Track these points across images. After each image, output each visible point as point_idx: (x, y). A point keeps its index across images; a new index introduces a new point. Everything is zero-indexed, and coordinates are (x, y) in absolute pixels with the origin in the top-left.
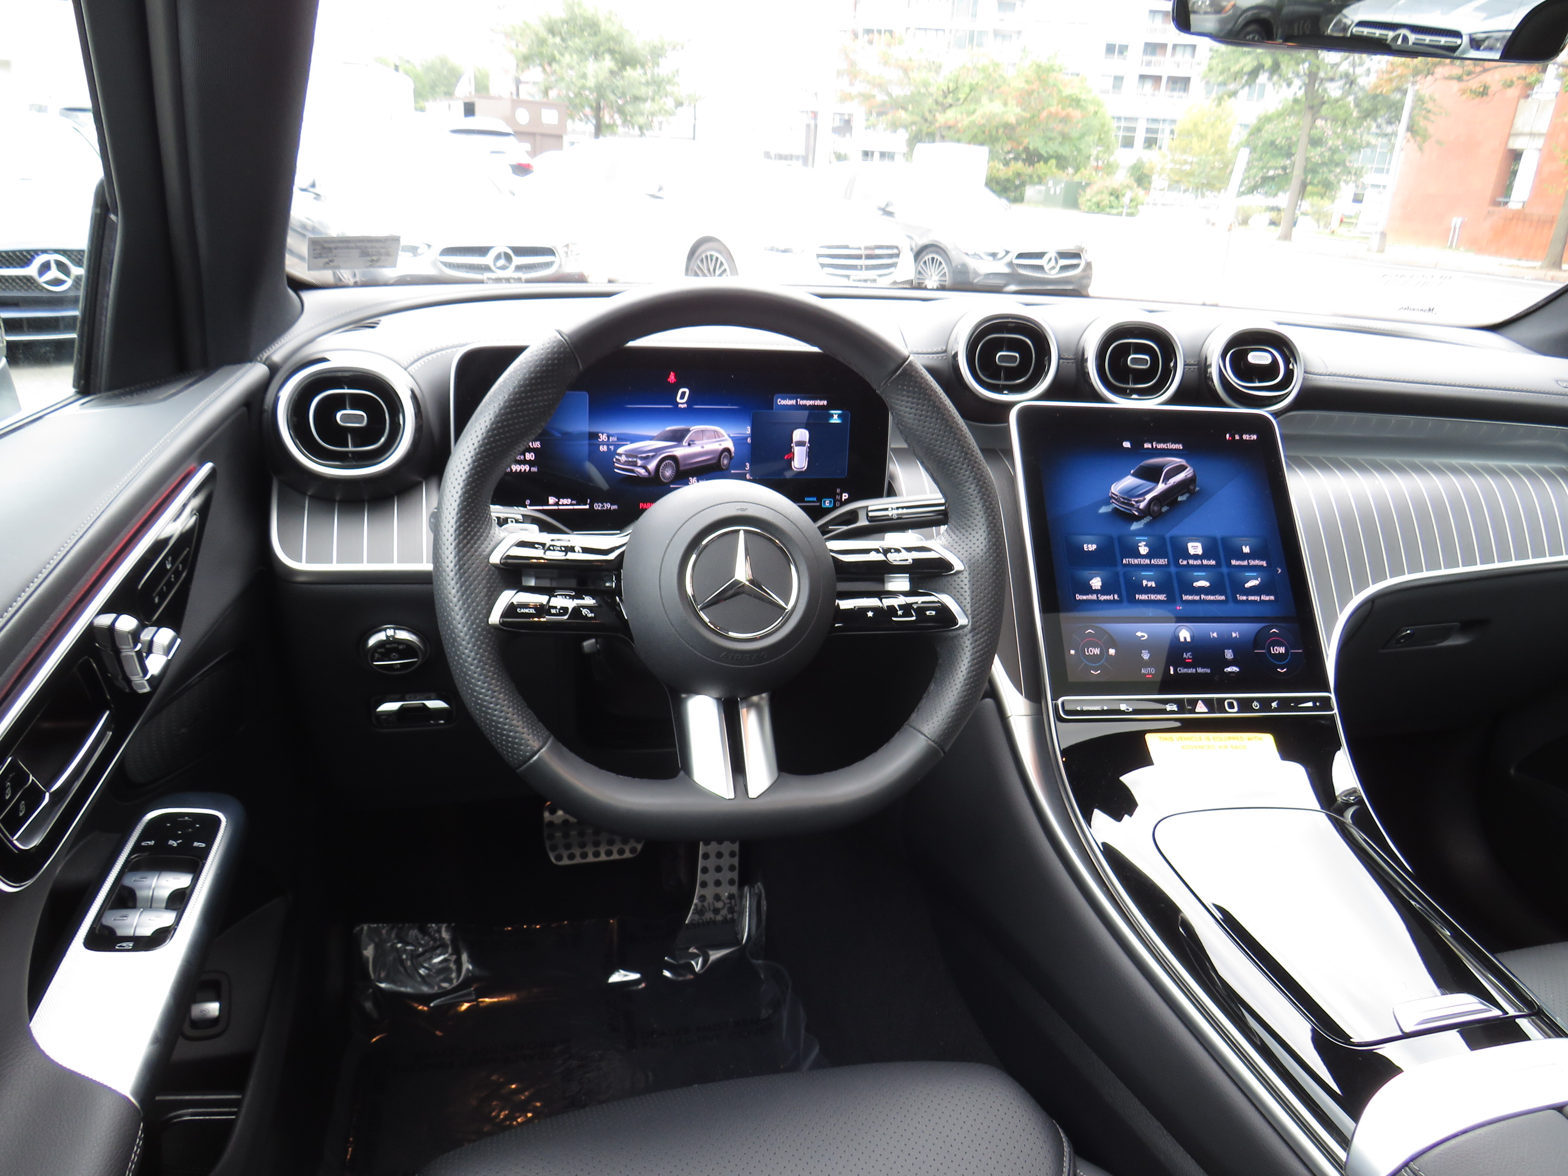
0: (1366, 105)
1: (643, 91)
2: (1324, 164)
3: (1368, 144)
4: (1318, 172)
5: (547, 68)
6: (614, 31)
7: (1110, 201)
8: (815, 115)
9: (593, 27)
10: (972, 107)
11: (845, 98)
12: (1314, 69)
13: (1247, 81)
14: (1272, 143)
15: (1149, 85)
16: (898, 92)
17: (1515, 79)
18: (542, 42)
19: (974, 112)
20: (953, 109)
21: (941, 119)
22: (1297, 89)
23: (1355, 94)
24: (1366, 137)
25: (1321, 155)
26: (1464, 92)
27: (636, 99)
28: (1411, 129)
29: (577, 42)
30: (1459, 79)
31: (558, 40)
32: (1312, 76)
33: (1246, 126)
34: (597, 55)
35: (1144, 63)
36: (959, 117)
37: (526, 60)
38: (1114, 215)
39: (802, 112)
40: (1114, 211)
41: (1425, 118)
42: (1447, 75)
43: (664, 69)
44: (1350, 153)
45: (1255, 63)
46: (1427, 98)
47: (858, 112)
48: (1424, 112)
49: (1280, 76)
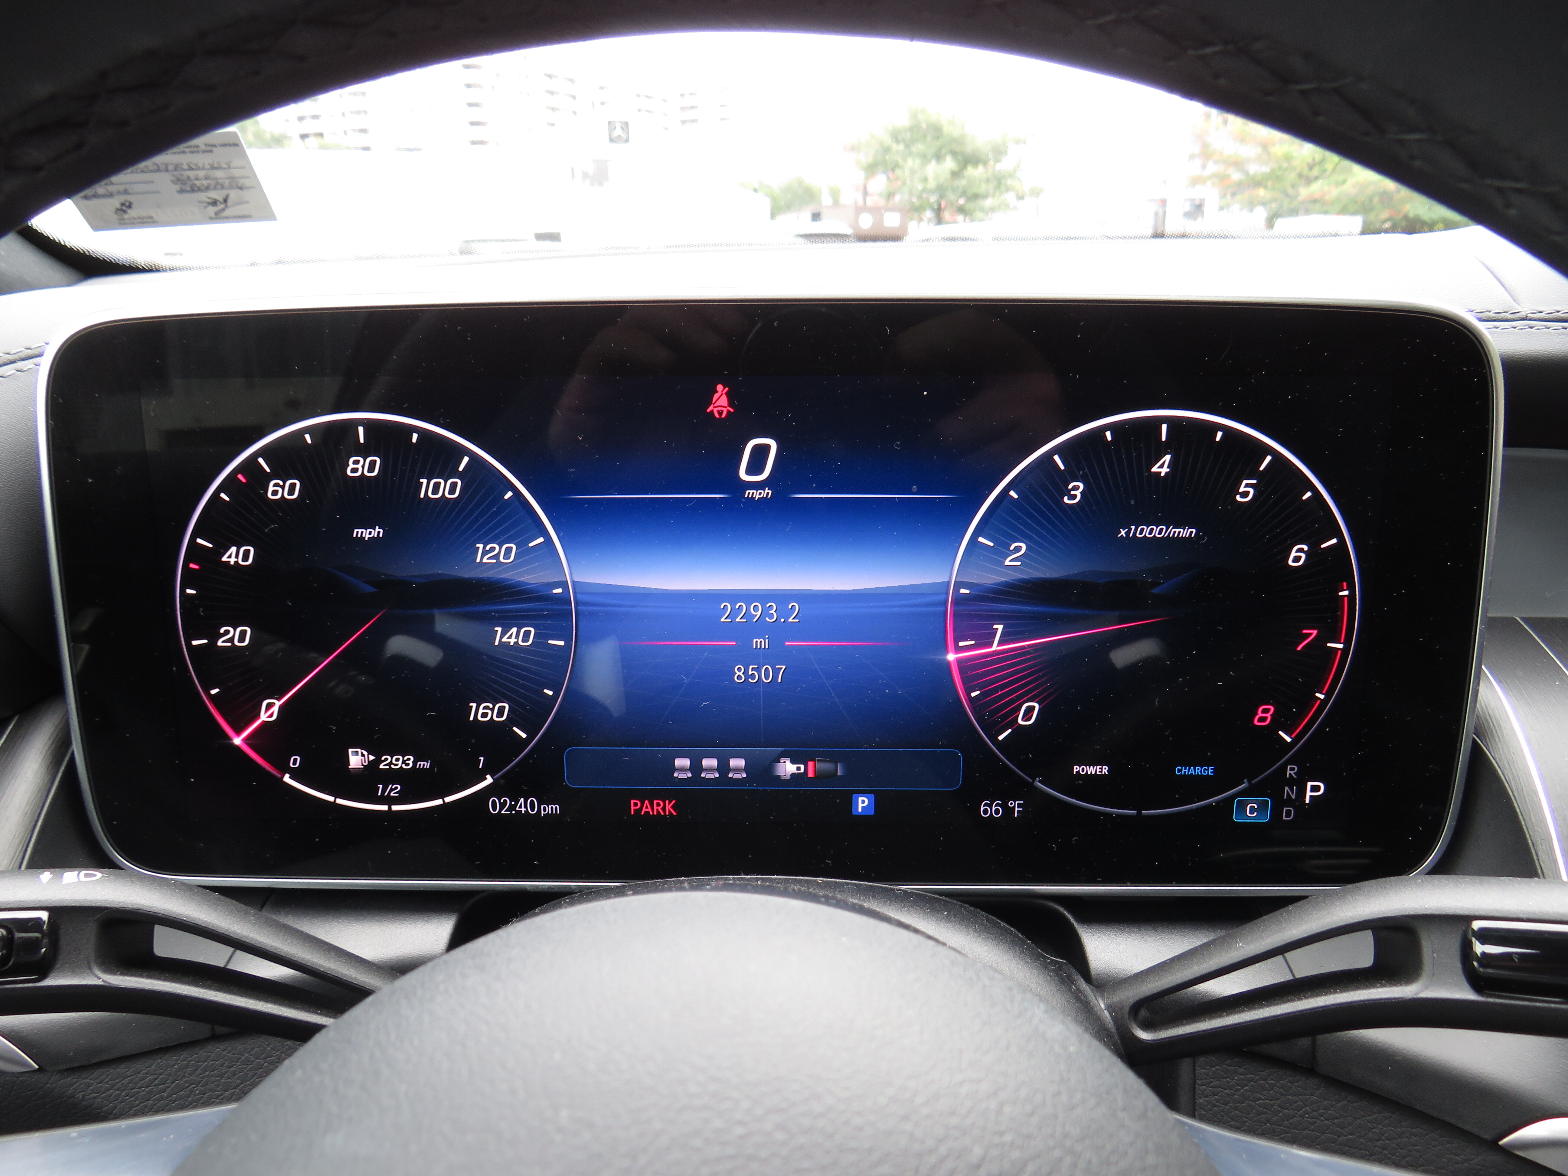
1: (983, 188)
5: (891, 175)
6: (956, 132)
8: (1164, 202)
9: (937, 131)
10: (1341, 178)
11: (1196, 181)
16: (1254, 169)
18: (887, 150)
19: (1344, 182)
20: (1320, 182)
21: (1304, 192)
27: (976, 197)
29: (919, 147)
31: (901, 147)
34: (939, 157)
36: (1326, 188)
37: (871, 169)
39: (1150, 201)
43: (1004, 166)
47: (1210, 194)
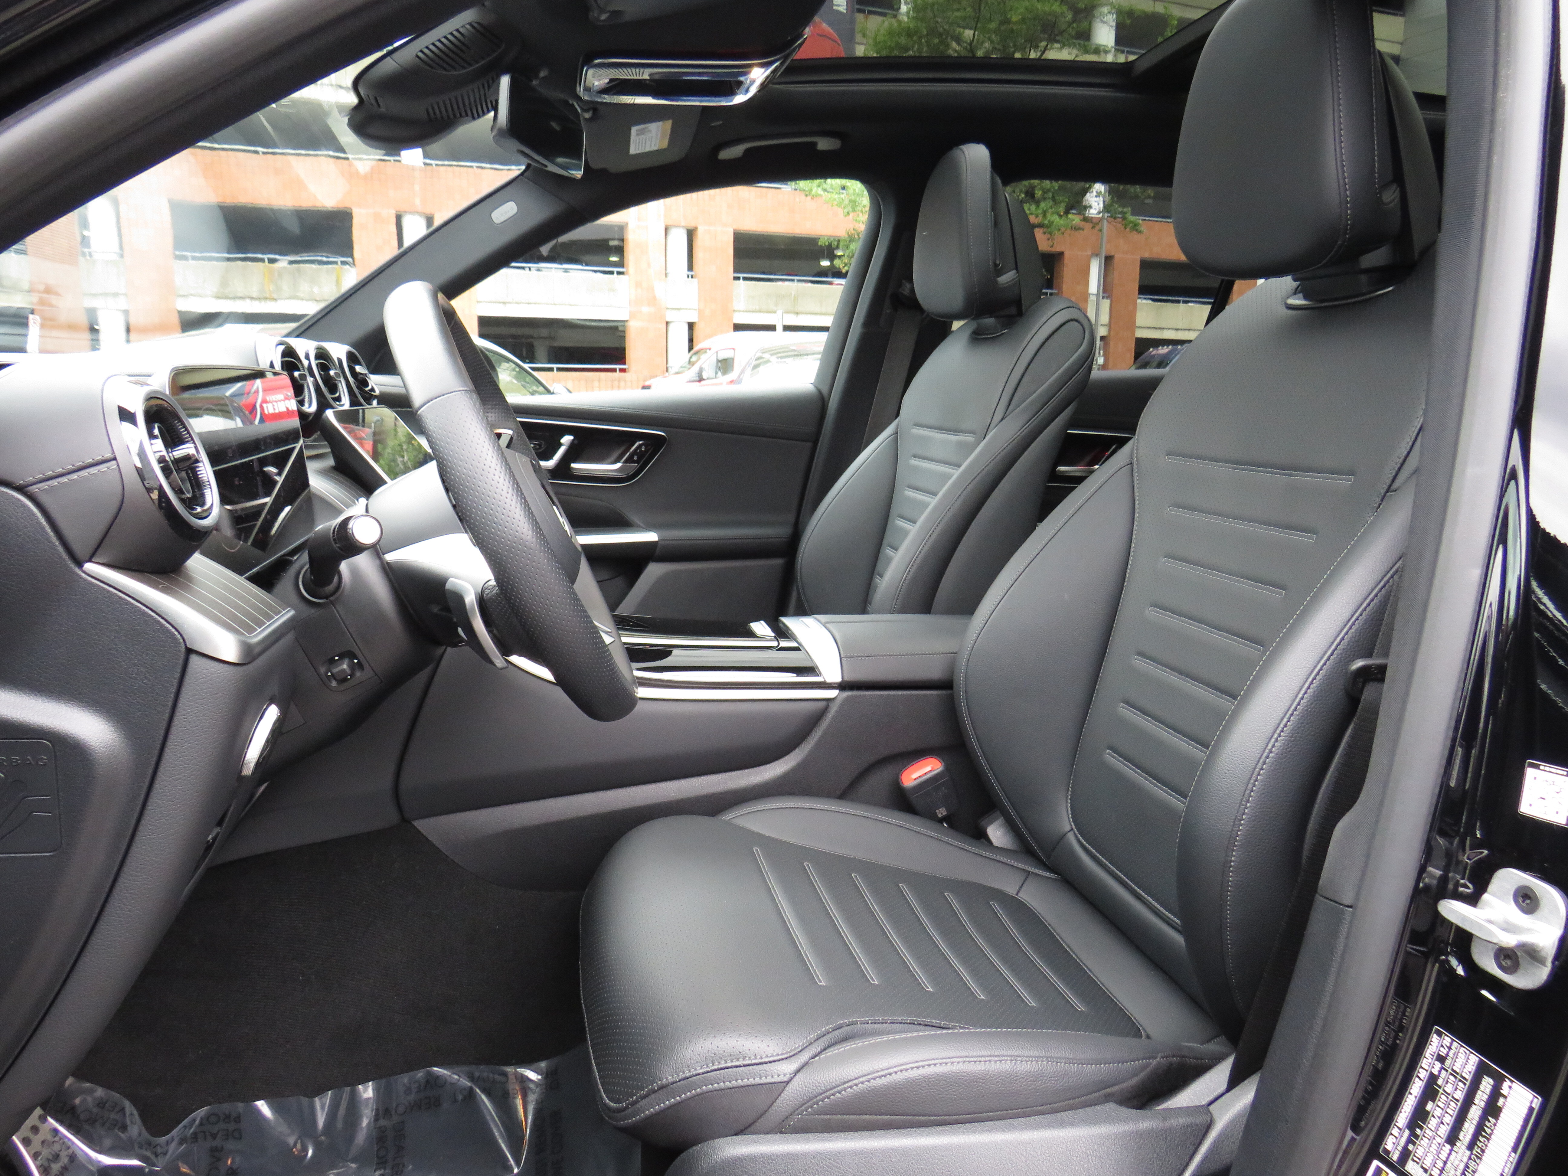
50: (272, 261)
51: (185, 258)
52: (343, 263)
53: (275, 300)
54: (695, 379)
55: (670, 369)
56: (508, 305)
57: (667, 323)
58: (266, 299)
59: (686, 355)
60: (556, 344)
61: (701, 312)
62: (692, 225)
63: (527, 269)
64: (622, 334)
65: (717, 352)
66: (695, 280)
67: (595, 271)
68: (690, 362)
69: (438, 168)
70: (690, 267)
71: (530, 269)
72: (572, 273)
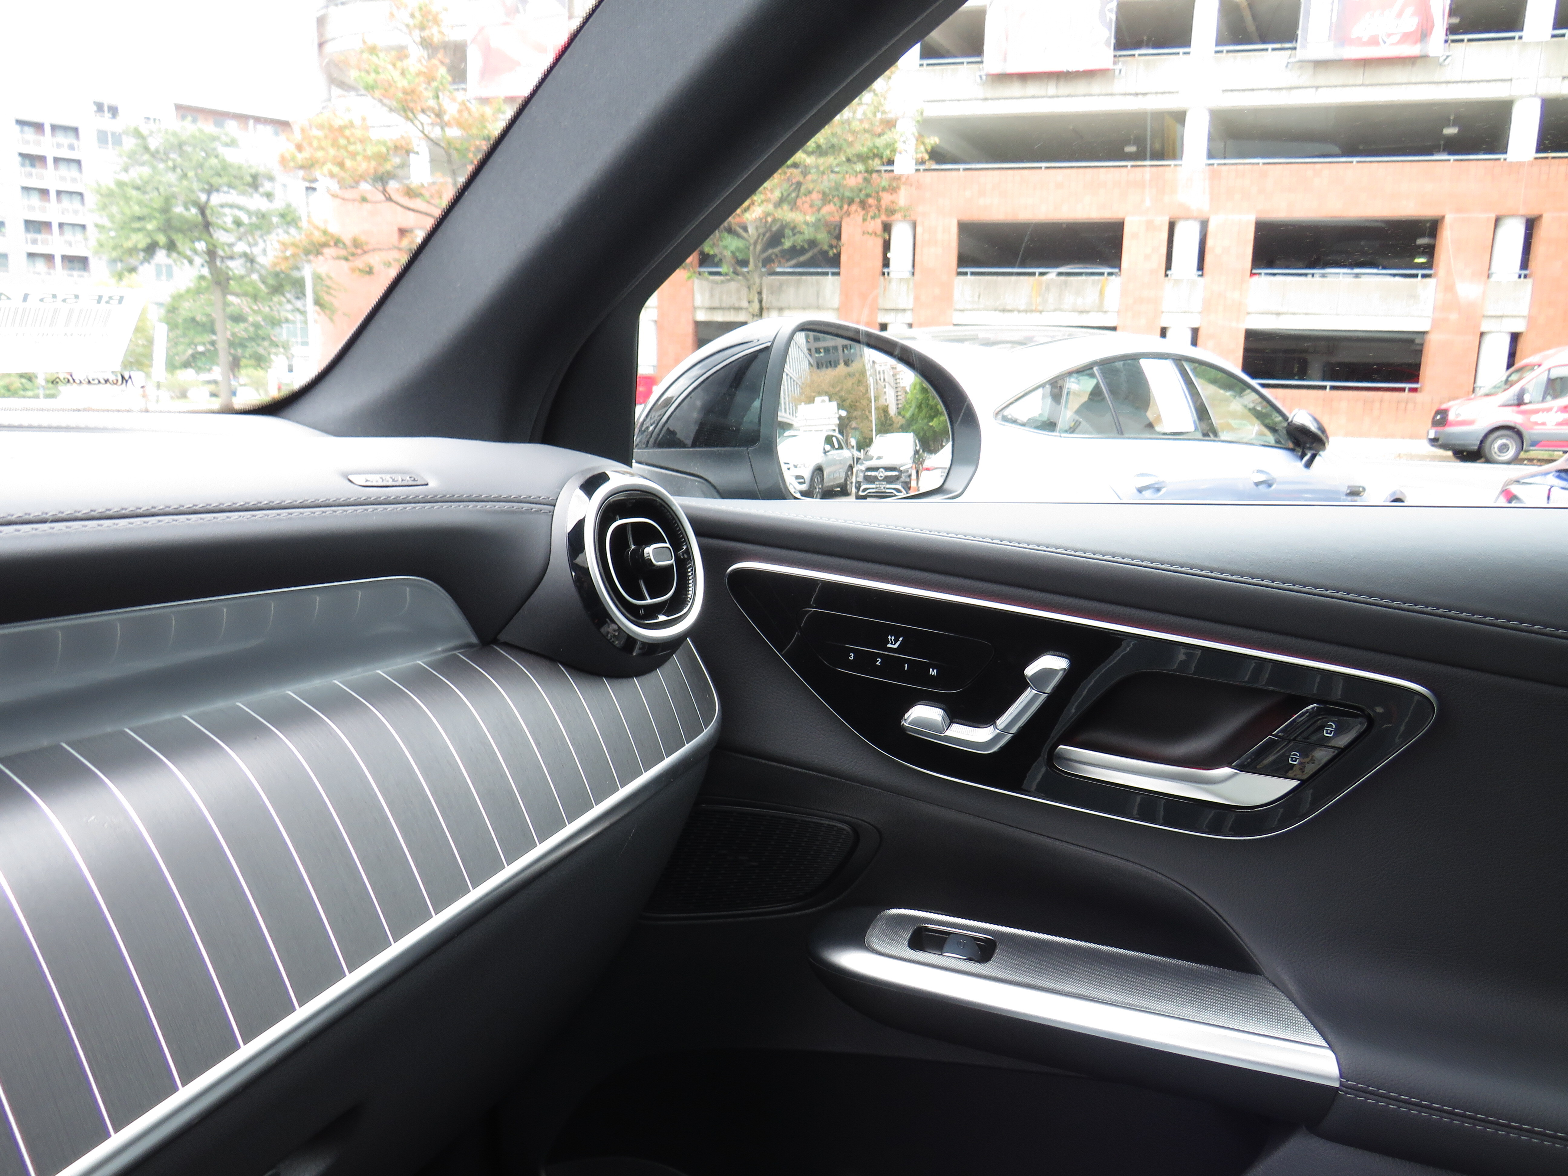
0: (271, 281)
2: (251, 339)
3: (287, 320)
4: (246, 347)
7: (22, 384)
12: (211, 247)
13: (144, 258)
14: (193, 320)
15: (41, 265)
17: (391, 261)
22: (200, 268)
23: (258, 272)
24: (283, 314)
25: (246, 330)
26: (353, 270)
28: (318, 302)
30: (346, 259)
32: (211, 254)
33: (161, 305)
35: (29, 241)
38: (29, 397)
40: (30, 393)
41: (328, 293)
42: (334, 255)
44: (272, 328)
45: (149, 241)
46: (324, 275)
48: (325, 289)
49: (179, 253)
50: (1042, 274)
51: (965, 274)
52: (1110, 274)
53: (1041, 312)
54: (1512, 402)
55: (1477, 390)
56: (1282, 317)
57: (1482, 334)
58: (1032, 311)
59: (1501, 372)
60: (1334, 359)
61: (1531, 320)
62: (1533, 212)
63: (1310, 276)
64: (1418, 348)
65: (1549, 369)
66: (1529, 281)
67: (1394, 275)
68: (1507, 381)
69: (1220, 167)
70: (1525, 264)
71: (1313, 275)
72: (1364, 279)
